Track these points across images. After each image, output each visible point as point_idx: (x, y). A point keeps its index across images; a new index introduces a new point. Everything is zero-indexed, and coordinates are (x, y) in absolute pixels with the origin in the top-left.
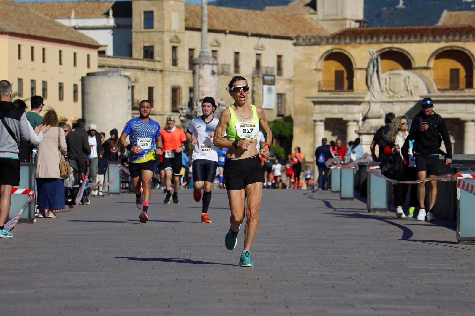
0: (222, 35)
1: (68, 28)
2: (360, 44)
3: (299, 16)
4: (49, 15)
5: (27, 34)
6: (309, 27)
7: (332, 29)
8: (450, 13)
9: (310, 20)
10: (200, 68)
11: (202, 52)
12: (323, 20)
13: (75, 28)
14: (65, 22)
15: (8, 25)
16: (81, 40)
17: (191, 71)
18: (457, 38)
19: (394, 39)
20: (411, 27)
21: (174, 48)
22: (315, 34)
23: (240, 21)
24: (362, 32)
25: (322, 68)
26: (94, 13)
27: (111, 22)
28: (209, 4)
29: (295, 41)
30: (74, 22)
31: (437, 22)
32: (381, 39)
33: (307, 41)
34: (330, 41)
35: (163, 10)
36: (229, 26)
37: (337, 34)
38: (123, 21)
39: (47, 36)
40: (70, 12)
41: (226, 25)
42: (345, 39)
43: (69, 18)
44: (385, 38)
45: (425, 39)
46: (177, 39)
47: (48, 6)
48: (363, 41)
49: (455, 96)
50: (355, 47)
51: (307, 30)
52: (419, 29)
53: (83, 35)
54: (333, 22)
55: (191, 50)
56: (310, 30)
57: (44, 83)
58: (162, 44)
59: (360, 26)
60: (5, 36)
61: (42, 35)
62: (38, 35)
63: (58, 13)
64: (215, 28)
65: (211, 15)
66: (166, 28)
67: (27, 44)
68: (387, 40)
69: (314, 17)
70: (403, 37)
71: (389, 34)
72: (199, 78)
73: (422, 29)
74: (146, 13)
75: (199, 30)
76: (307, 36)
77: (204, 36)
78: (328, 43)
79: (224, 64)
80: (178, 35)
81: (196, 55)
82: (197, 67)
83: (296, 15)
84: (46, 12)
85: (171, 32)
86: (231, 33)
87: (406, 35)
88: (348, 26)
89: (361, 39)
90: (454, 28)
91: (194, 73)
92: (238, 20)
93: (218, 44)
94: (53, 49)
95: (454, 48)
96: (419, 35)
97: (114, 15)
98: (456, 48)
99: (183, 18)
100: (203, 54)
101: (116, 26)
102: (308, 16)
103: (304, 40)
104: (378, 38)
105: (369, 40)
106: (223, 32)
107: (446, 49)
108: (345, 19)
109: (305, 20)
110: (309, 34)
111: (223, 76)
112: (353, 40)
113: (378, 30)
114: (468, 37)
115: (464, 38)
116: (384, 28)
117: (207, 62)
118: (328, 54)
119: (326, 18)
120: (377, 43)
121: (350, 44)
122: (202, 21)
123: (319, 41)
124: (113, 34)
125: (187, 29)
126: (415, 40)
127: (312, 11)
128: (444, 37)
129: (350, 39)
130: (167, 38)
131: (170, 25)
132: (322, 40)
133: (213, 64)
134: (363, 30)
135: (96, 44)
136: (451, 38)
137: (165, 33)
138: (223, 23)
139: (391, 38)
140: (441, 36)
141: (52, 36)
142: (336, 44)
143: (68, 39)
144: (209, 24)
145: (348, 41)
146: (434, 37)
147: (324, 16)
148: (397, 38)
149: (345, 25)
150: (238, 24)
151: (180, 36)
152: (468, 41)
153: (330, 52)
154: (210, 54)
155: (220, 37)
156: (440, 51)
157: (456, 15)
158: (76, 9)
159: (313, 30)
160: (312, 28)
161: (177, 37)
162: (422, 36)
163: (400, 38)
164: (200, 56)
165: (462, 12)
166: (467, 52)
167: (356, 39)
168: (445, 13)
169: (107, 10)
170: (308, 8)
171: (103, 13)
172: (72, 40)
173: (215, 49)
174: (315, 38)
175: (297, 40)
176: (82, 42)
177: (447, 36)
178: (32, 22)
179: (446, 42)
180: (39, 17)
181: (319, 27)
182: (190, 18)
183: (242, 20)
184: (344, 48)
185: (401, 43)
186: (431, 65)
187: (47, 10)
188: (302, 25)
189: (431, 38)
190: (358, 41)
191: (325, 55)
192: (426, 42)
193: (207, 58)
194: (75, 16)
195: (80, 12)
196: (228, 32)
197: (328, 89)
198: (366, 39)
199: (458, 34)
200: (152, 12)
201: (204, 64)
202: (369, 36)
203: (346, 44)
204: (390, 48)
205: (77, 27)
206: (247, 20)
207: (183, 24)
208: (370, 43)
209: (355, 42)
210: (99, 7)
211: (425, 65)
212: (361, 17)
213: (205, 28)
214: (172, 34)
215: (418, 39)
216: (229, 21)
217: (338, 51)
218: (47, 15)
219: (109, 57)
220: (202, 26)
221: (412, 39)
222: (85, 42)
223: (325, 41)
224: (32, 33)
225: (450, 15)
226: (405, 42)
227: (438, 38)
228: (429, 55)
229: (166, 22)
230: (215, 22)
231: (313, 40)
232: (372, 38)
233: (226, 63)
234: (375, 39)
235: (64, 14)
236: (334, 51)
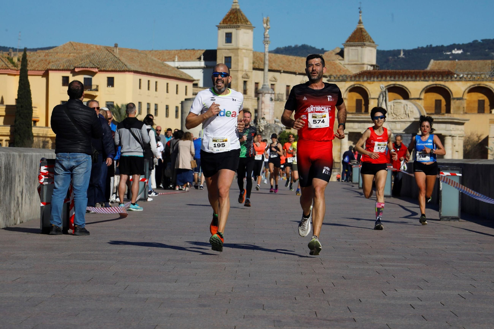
0: (278, 74)
1: (173, 68)
2: (374, 81)
3: (332, 61)
4: (161, 59)
5: (146, 71)
6: (339, 69)
7: (354, 71)
8: (435, 61)
9: (339, 64)
10: (262, 96)
11: (264, 85)
12: (348, 64)
13: (178, 68)
14: (171, 64)
15: (133, 65)
16: (181, 76)
17: (256, 98)
18: (440, 78)
19: (397, 79)
20: (409, 71)
21: (245, 82)
22: (343, 74)
23: (291, 64)
24: (375, 73)
25: (347, 97)
26: (190, 58)
27: (202, 64)
28: (270, 52)
29: (329, 78)
30: (177, 64)
31: (426, 68)
32: (388, 78)
33: (337, 78)
34: (353, 79)
35: (238, 56)
36: (283, 68)
37: (357, 74)
38: (211, 63)
39: (159, 73)
40: (174, 57)
41: (281, 67)
42: (363, 78)
43: (174, 61)
44: (391, 77)
45: (418, 79)
46: (247, 76)
47: (160, 53)
48: (375, 79)
49: (438, 119)
50: (370, 84)
51: (337, 71)
52: (414, 72)
53: (183, 73)
54: (355, 66)
55: (257, 84)
56: (339, 71)
57: (156, 105)
58: (237, 79)
59: (374, 69)
60: (130, 73)
61: (156, 73)
62: (153, 72)
63: (167, 58)
64: (273, 69)
65: (271, 60)
66: (240, 68)
67: (145, 78)
68: (392, 79)
69: (342, 62)
70: (403, 77)
71: (394, 75)
72: (262, 103)
73: (417, 72)
74: (226, 57)
75: (262, 70)
76: (337, 75)
77: (266, 74)
78: (351, 81)
79: (279, 94)
80: (247, 73)
81: (260, 87)
82: (260, 95)
83: (330, 60)
84: (159, 57)
85: (243, 71)
86: (285, 72)
87: (405, 75)
88: (365, 69)
89: (374, 78)
90: (438, 72)
91: (258, 99)
92: (289, 64)
93: (276, 80)
94: (162, 82)
95: (438, 86)
96: (414, 76)
97: (204, 59)
98: (439, 86)
99: (252, 61)
100: (265, 87)
101: (205, 66)
102: (338, 62)
103: (334, 77)
104: (386, 78)
105: (380, 79)
106: (279, 71)
107: (432, 86)
108: (363, 64)
109: (336, 64)
110: (339, 74)
111: (278, 102)
112: (369, 79)
113: (386, 72)
114: (447, 78)
115: (445, 79)
116: (390, 70)
117: (267, 92)
118: (351, 88)
119: (350, 63)
120: (385, 81)
121: (366, 81)
122: (264, 64)
123: (345, 78)
124: (203, 72)
125: (254, 69)
126: (411, 80)
127: (341, 58)
128: (431, 78)
129: (367, 78)
130: (240, 75)
131: (243, 66)
132: (347, 78)
133: (271, 94)
134: (376, 72)
135: (191, 79)
136: (436, 78)
137: (239, 72)
138: (279, 65)
139: (395, 78)
140: (429, 77)
141: (162, 74)
142: (357, 81)
143: (173, 75)
144: (269, 66)
145: (365, 79)
146: (425, 78)
147: (349, 61)
148: (399, 78)
149: (363, 68)
150: (289, 66)
151: (249, 74)
152: (448, 81)
153: (353, 86)
154: (270, 86)
155: (277, 75)
156: (428, 87)
157: (439, 63)
158: (179, 55)
159: (341, 71)
160: (341, 69)
161: (247, 75)
162: (416, 77)
163: (401, 78)
164: (262, 88)
165: (444, 61)
166: (447, 88)
167: (370, 78)
168: (432, 61)
169: (200, 56)
170: (338, 56)
171: (197, 58)
172: (175, 76)
173: (273, 83)
174: (342, 77)
175: (330, 78)
176: (182, 77)
177: (433, 77)
178: (149, 64)
179: (433, 81)
180: (154, 61)
181: (346, 69)
182: (256, 62)
183: (292, 63)
184: (362, 84)
185: (401, 81)
186: (422, 97)
187: (159, 56)
188: (333, 67)
189: (422, 79)
190: (372, 79)
191: (349, 89)
192: (419, 81)
193: (268, 89)
194: (178, 59)
195: (181, 57)
196: (282, 71)
197: (351, 112)
198: (378, 78)
199: (440, 76)
200: (230, 57)
201: (265, 93)
202: (380, 76)
203: (364, 81)
204: (394, 84)
205: (179, 67)
206: (295, 63)
207: (251, 66)
208: (380, 81)
209: (370, 80)
210: (194, 54)
211: (418, 97)
212: (374, 62)
213: (266, 69)
214: (244, 73)
215: (414, 79)
216: (283, 64)
217: (358, 86)
218: (159, 59)
219: (200, 88)
220: (264, 67)
221: (409, 79)
222: (184, 77)
223: (349, 79)
224: (149, 71)
225: (436, 63)
226: (405, 81)
227: (427, 79)
228: (421, 90)
229: (240, 64)
230: (274, 64)
231: (341, 78)
232: (382, 77)
233: (281, 93)
234: (384, 78)
235: (171, 59)
236: (356, 86)
